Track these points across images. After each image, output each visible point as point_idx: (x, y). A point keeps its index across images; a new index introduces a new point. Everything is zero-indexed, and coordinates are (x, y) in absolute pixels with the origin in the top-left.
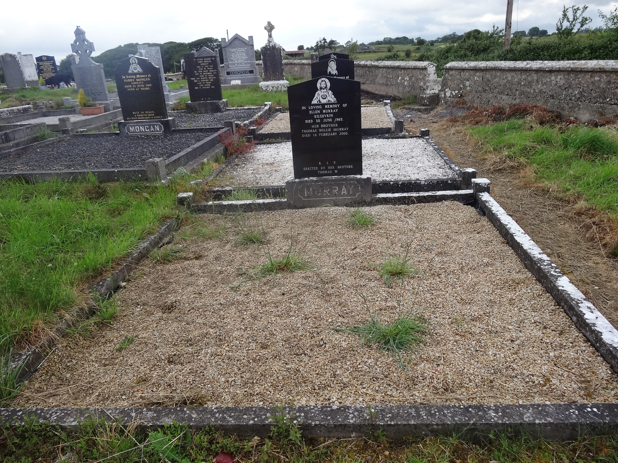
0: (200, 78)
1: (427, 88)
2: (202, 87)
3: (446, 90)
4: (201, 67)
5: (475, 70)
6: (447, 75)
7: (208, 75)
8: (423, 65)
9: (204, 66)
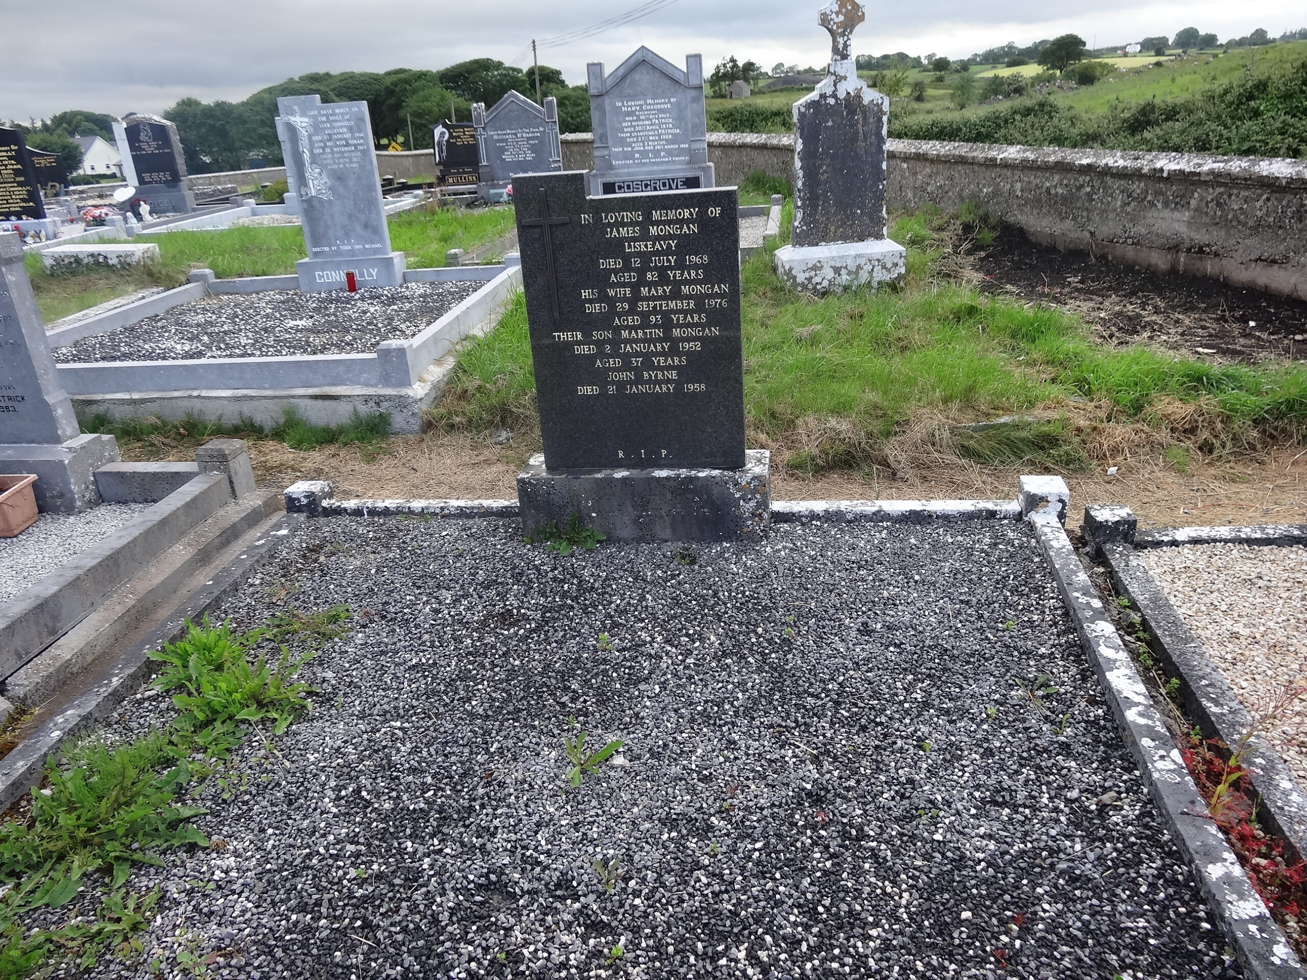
0: (617, 330)
2: (621, 385)
4: (627, 267)
7: (666, 315)
9: (645, 257)
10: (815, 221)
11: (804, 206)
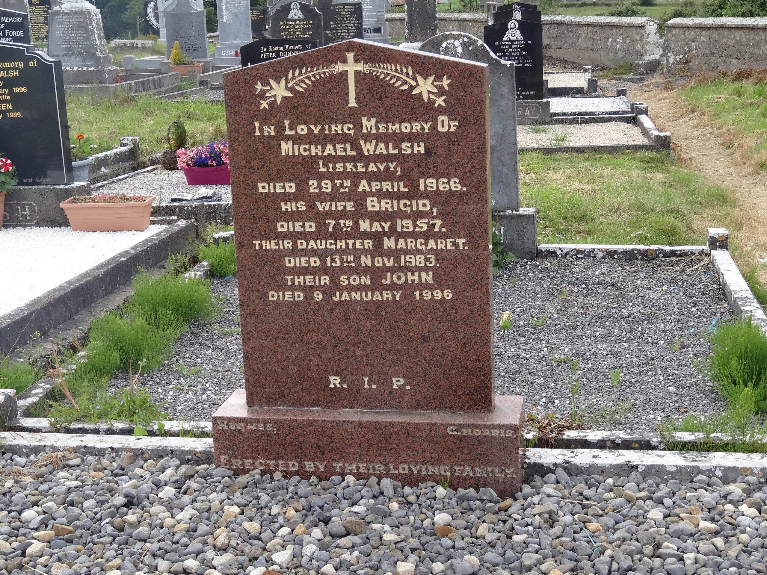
0: (337, 30)
1: (646, 53)
3: (669, 54)
4: (340, 17)
5: (701, 28)
6: (669, 35)
7: (348, 27)
8: (640, 22)
9: (344, 15)
10: (412, 34)
11: (408, 29)
